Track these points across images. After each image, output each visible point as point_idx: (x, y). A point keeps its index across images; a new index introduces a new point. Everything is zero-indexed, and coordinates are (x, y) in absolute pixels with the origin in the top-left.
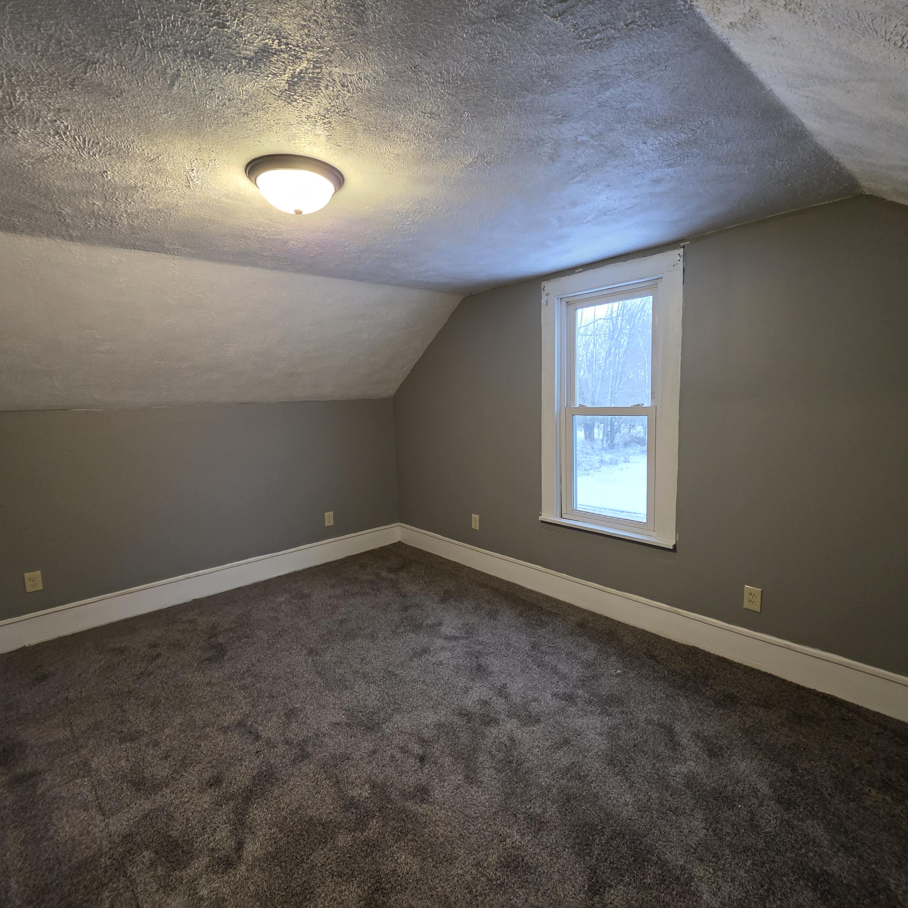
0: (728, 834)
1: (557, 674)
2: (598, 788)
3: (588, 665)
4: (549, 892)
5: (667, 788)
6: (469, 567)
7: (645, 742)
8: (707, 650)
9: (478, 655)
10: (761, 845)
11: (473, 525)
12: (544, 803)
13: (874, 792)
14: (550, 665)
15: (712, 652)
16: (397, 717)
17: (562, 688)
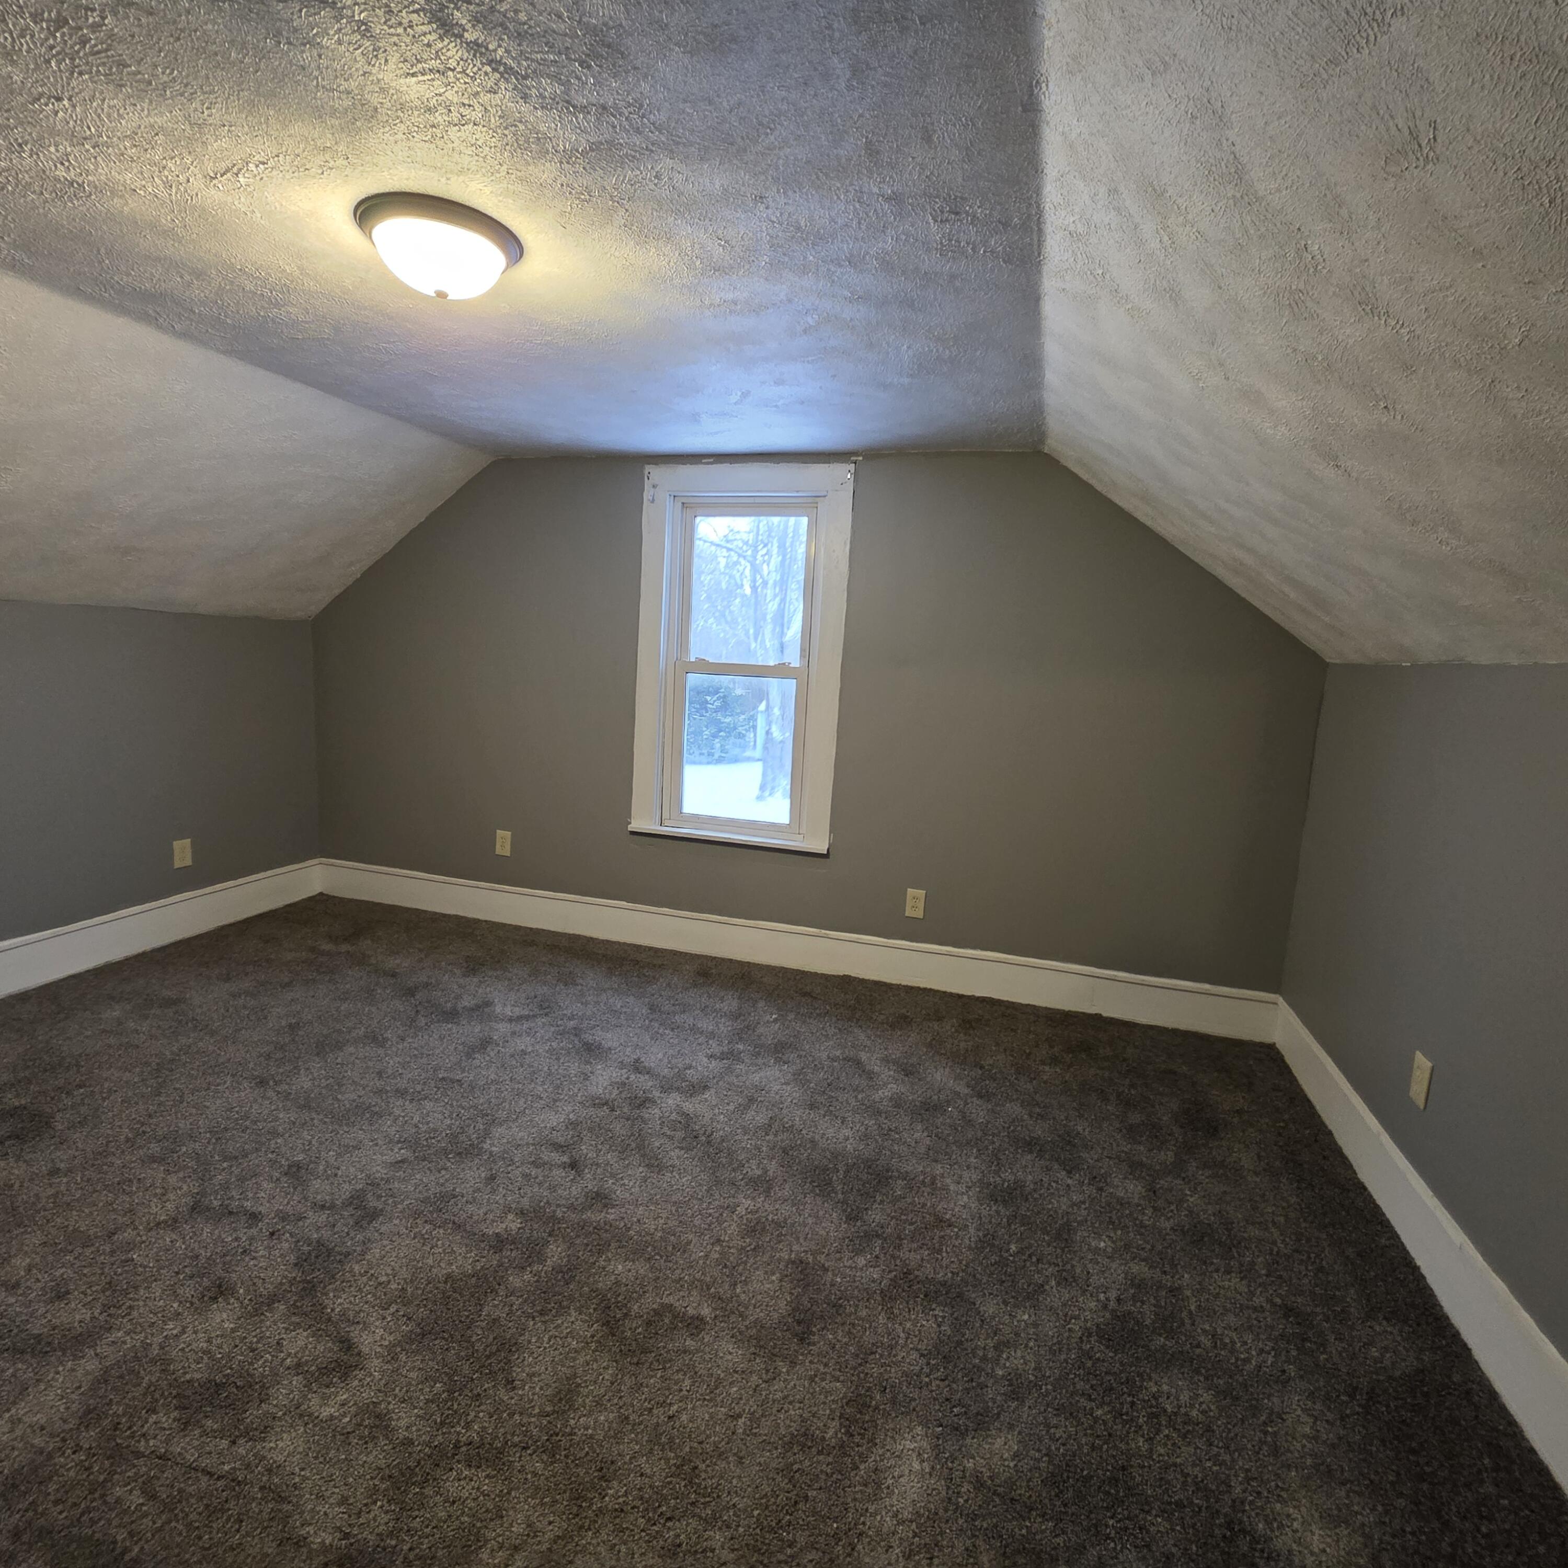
0: (949, 1135)
1: (702, 1033)
2: (811, 1134)
3: (735, 1016)
4: (809, 1236)
5: (879, 1113)
6: (486, 921)
7: (838, 1079)
8: (861, 977)
9: (577, 1032)
10: (979, 1134)
11: (498, 846)
12: (761, 1163)
13: (1047, 1068)
14: (686, 1025)
15: (867, 977)
16: (498, 1131)
17: (715, 1048)
